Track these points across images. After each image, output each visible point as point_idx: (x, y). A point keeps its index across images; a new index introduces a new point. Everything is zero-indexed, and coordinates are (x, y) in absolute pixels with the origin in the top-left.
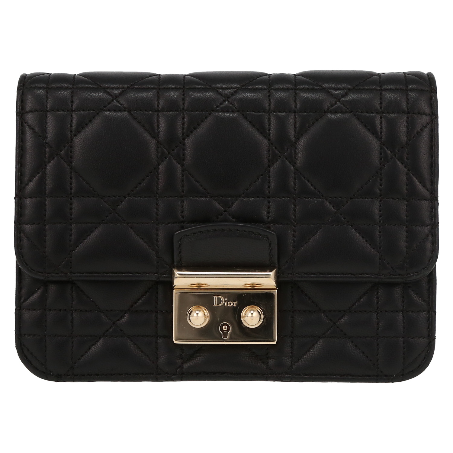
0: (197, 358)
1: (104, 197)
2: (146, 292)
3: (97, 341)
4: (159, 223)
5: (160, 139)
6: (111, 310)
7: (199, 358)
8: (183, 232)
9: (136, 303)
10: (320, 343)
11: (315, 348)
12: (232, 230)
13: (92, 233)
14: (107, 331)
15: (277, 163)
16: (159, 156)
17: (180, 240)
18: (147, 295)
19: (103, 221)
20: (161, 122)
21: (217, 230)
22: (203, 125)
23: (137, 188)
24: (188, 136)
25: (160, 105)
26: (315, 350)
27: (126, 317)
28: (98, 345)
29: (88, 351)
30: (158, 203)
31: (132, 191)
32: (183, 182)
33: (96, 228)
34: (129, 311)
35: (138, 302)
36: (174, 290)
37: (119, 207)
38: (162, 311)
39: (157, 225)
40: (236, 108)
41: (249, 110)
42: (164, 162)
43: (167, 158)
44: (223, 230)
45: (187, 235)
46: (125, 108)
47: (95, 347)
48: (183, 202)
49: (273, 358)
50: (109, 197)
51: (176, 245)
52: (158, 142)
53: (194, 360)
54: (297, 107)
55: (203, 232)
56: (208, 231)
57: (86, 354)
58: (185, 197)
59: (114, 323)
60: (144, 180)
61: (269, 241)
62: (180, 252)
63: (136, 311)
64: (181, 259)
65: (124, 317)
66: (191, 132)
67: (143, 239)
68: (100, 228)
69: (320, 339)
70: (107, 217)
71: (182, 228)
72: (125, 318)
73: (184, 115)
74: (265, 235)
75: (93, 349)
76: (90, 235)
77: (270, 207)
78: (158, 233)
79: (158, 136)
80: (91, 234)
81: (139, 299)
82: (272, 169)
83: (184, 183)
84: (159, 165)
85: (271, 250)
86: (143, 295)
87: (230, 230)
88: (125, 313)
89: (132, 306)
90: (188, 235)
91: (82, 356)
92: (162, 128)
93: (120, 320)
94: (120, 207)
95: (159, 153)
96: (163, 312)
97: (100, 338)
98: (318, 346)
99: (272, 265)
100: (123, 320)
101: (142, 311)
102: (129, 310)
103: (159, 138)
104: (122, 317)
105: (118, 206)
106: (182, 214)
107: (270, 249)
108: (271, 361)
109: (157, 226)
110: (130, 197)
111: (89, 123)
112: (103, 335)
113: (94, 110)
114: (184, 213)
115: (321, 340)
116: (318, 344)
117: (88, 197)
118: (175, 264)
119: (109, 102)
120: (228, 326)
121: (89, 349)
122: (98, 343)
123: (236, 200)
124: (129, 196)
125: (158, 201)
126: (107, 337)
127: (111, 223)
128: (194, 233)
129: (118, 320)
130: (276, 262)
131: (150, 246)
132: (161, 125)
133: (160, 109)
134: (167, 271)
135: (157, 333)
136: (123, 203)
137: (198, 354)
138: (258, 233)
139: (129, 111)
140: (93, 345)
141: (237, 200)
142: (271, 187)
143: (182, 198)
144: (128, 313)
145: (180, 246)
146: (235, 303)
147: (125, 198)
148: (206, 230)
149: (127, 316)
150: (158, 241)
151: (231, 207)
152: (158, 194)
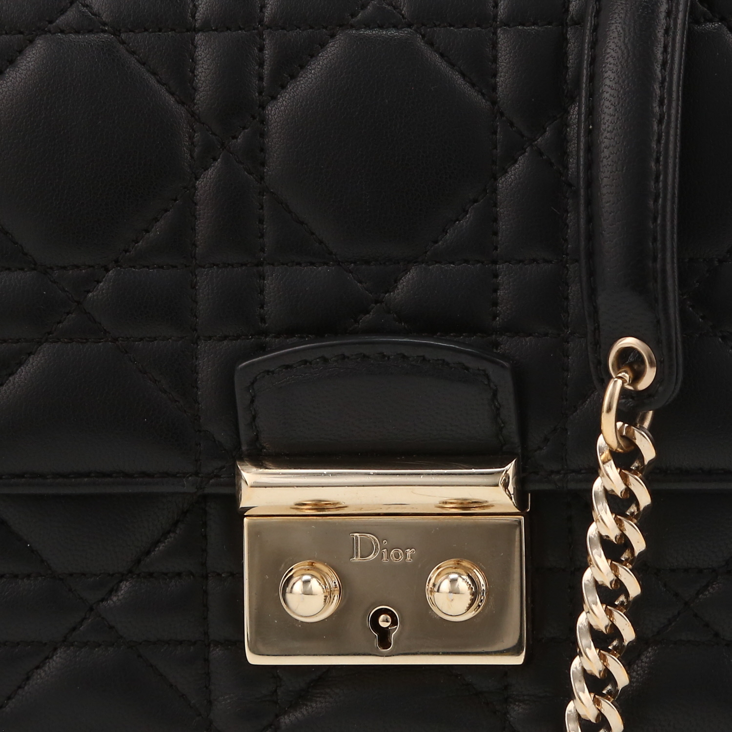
0: (316, 701)
1: (51, 268)
2: (176, 524)
3: (47, 658)
4: (198, 337)
5: (198, 109)
6: (84, 574)
7: (321, 702)
8: (258, 362)
9: (148, 553)
10: (647, 657)
11: (634, 671)
12: (389, 358)
13: (20, 367)
14: (74, 629)
15: (517, 166)
16: (195, 155)
17: (253, 383)
18: (178, 532)
19: (49, 333)
20: (201, 62)
21: (348, 358)
22: (313, 66)
23: (138, 242)
24: (274, 98)
25: (198, 14)
26: (634, 678)
27: (122, 592)
28: (49, 667)
29: (25, 685)
30: (196, 283)
31: (126, 251)
32: (263, 224)
33: (30, 354)
34: (130, 575)
35: (154, 550)
36: (245, 519)
37: (90, 295)
38: (219, 575)
39: (194, 344)
40: (403, 16)
41: (438, 23)
42: (210, 171)
43: (217, 160)
44: (364, 356)
45: (268, 372)
46: (105, 24)
47: (43, 674)
48: (264, 279)
49: (520, 701)
50: (64, 268)
51: (241, 399)
52: (193, 114)
53: (307, 705)
54: (571, 9)
55: (311, 363)
56: (325, 360)
57: (20, 691)
58: (269, 264)
59: (91, 609)
60: (156, 220)
61: (492, 385)
62: (254, 418)
63: (151, 575)
64: (257, 435)
65: (117, 591)
66: (283, 87)
67: (156, 380)
68: (41, 355)
69: (648, 648)
70: (59, 323)
71: (262, 349)
72: (119, 594)
73: (264, 40)
74: (479, 369)
75: (38, 679)
76: (16, 372)
77: (498, 289)
78: (196, 366)
79: (194, 99)
80: (17, 370)
81: (157, 543)
82: (502, 183)
83: (265, 226)
84: (197, 179)
85: (498, 409)
86: (169, 532)
87: (384, 356)
88: (121, 581)
89: (139, 561)
90: (273, 372)
91: (9, 698)
92: (203, 79)
93: (107, 600)
94: (94, 296)
95: (195, 146)
96: (223, 575)
97: (55, 649)
98: (642, 667)
99: (504, 448)
100: (115, 599)
101: (166, 574)
102: (130, 571)
103: (195, 104)
104: (113, 591)
105: (89, 292)
106: (262, 311)
107: (495, 405)
108: (516, 708)
109: (195, 346)
110: (121, 266)
111: (7, 67)
112: (64, 641)
113: (21, 33)
114: (265, 309)
115: (650, 650)
116: (642, 662)
117: (9, 269)
118: (244, 448)
119: (62, 10)
120: (392, 615)
121: (28, 679)
122: (51, 661)
123: (406, 271)
124: (117, 266)
125: (196, 276)
126: (72, 645)
127: (71, 339)
128: (287, 367)
129: (102, 600)
130: (516, 439)
131: (177, 401)
132: (200, 70)
133: (197, 26)
134: (224, 467)
135: (206, 633)
136: (102, 284)
137: (318, 691)
138: (459, 363)
139: (116, 32)
140: (38, 667)
141: (409, 271)
142: (500, 235)
143: (261, 268)
144: (127, 581)
145: (252, 401)
146: (409, 552)
147: (107, 270)
148: (319, 358)
149: (125, 586)
150: (197, 388)
151: (394, 291)
152: (196, 259)
